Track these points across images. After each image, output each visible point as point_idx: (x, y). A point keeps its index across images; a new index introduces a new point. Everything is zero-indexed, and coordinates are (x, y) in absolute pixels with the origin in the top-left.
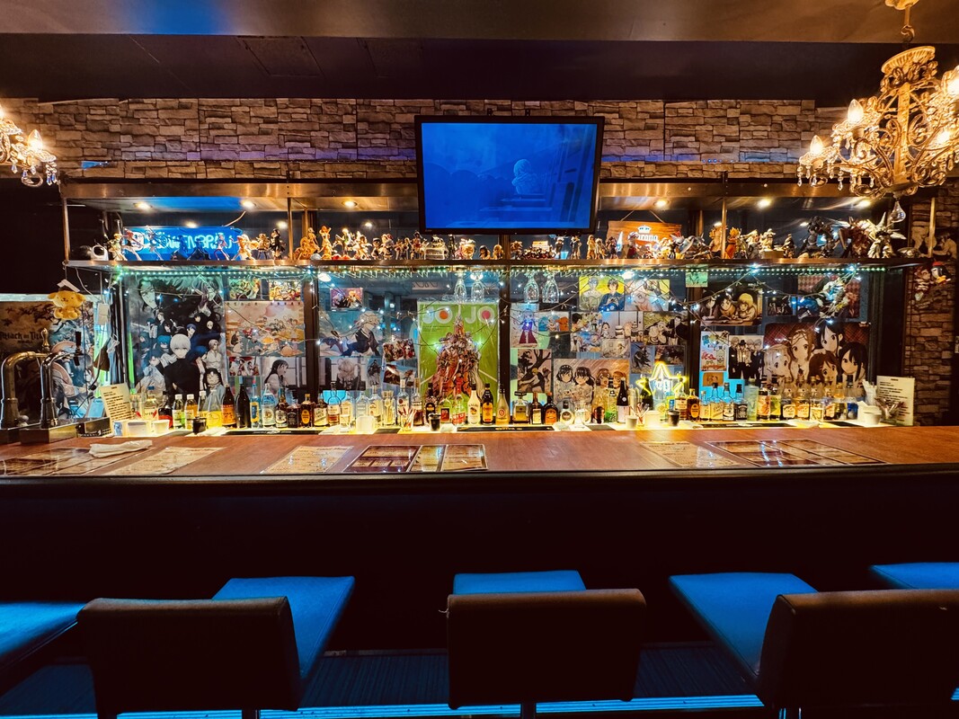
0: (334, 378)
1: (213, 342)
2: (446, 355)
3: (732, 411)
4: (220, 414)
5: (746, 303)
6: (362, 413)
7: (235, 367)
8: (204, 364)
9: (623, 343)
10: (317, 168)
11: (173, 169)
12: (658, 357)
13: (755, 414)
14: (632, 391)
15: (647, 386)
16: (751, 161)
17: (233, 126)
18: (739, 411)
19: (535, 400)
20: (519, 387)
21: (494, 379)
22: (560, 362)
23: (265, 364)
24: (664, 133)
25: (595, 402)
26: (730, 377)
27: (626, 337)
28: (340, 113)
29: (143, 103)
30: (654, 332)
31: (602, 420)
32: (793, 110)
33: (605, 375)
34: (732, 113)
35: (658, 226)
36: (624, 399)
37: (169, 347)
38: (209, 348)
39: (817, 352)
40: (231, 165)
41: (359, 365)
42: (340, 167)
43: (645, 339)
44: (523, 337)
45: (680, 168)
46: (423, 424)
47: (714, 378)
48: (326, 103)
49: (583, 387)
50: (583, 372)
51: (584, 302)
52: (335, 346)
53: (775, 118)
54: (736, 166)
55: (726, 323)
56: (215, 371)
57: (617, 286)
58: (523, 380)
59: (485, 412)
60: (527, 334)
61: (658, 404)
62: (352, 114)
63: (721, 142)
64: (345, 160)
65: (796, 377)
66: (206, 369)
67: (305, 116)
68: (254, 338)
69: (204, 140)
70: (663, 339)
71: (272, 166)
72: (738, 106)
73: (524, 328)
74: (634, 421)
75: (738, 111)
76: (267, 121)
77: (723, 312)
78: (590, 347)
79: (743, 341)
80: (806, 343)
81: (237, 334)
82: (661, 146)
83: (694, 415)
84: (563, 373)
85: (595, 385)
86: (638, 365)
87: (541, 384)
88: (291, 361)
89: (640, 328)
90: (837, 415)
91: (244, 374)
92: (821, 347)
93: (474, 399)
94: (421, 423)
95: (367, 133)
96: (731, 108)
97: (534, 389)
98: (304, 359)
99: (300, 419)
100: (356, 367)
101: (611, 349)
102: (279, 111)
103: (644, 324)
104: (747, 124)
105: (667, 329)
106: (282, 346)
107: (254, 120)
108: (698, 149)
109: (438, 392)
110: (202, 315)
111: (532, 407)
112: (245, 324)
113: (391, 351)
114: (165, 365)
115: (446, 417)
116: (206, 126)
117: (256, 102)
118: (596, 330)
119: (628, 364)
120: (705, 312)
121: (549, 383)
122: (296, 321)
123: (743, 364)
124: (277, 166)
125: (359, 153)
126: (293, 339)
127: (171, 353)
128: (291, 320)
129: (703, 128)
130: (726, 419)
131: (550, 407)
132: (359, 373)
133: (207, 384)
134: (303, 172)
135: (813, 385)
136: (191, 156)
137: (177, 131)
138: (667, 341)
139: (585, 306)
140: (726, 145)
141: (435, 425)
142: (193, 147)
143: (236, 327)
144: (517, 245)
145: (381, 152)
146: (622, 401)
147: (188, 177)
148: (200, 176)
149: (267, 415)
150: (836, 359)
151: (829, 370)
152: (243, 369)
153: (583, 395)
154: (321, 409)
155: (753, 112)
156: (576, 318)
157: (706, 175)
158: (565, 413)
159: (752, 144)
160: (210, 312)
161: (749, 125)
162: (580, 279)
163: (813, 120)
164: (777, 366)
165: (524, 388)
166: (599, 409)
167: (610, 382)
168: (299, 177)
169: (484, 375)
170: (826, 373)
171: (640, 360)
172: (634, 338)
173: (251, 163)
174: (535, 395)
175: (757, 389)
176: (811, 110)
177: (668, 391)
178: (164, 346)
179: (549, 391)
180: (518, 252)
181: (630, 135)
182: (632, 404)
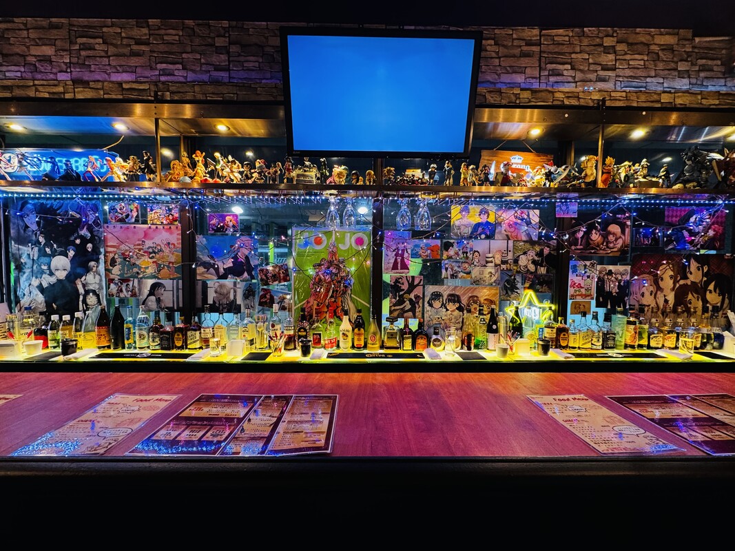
0: (210, 301)
1: (92, 264)
2: (320, 280)
3: (601, 340)
4: (94, 334)
5: (614, 234)
6: (235, 336)
7: (113, 287)
8: (84, 286)
9: (493, 271)
10: (187, 89)
11: (41, 88)
12: (527, 285)
13: (623, 344)
14: (501, 318)
15: (517, 314)
16: (628, 89)
17: (104, 47)
18: (608, 339)
19: (406, 325)
20: (391, 312)
21: (365, 303)
22: (431, 289)
23: (142, 286)
24: (540, 61)
25: (465, 328)
26: (597, 306)
27: (496, 265)
28: (212, 35)
29: (14, 22)
30: (523, 261)
31: (472, 346)
32: (669, 40)
33: (475, 302)
34: (608, 42)
35: (530, 156)
36: (494, 327)
37: (49, 268)
38: (88, 270)
39: (682, 282)
40: (99, 85)
41: (234, 287)
42: (210, 89)
43: (515, 268)
44: (396, 263)
45: (557, 95)
46: (295, 348)
47: (582, 306)
48: (198, 25)
49: (453, 313)
50: (454, 298)
51: (456, 231)
52: (212, 270)
53: (652, 47)
54: (613, 94)
55: (594, 253)
56: (94, 292)
57: (489, 214)
58: (394, 305)
59: (356, 338)
60: (399, 260)
61: (527, 331)
62: (224, 36)
63: (597, 71)
64: (216, 82)
65: (661, 307)
66: (85, 290)
67: (177, 38)
68: (133, 261)
69: (74, 60)
70: (532, 268)
71: (142, 87)
72: (615, 35)
73: (397, 255)
74: (504, 351)
75: (615, 39)
76: (138, 42)
77: (591, 242)
78: (461, 275)
79: (610, 271)
80: (672, 273)
81: (116, 256)
82: (536, 73)
83: (563, 343)
84: (434, 299)
85: (465, 312)
86: (507, 293)
87: (413, 310)
88: (168, 283)
89: (510, 256)
90: (703, 345)
91: (122, 295)
92: (686, 278)
93: (346, 325)
94: (292, 347)
95: (239, 55)
96: (607, 36)
97: (405, 315)
98: (180, 281)
99: (173, 342)
100: (232, 291)
101: (482, 276)
102: (151, 32)
103: (514, 253)
104: (623, 53)
105: (536, 258)
106: (159, 269)
107: (125, 41)
108: (574, 77)
109: (311, 316)
110: (82, 238)
111: (403, 333)
112: (123, 247)
113: (266, 276)
114: (45, 285)
115: (317, 342)
116: (77, 47)
117: (128, 23)
118: (467, 258)
119: (498, 291)
120: (574, 241)
121: (421, 309)
122: (174, 245)
123: (611, 293)
124: (146, 86)
125: (232, 75)
126: (170, 263)
127: (51, 274)
128: (169, 243)
129: (579, 56)
130: (594, 347)
131: (421, 333)
132: (235, 296)
133: (87, 305)
134: (172, 93)
135: (678, 315)
136: (61, 76)
137: (48, 51)
138: (536, 269)
139: (456, 235)
140: (602, 73)
141: (306, 351)
142: (64, 67)
143: (115, 249)
144: (389, 171)
145: (254, 75)
146: (492, 328)
147: (56, 97)
148: (68, 96)
149: (140, 337)
150: (700, 290)
151: (693, 301)
152: (121, 291)
153: (453, 321)
154: (193, 332)
155: (630, 41)
156: (447, 246)
157: (582, 102)
158: (436, 340)
159: (628, 73)
160: (89, 235)
161: (626, 54)
162: (452, 207)
163: (691, 50)
164: (643, 296)
165: (396, 314)
166: (469, 336)
167: (480, 310)
168: (169, 99)
169: (356, 301)
170: (690, 303)
171: (509, 288)
172: (504, 266)
173: (120, 84)
174: (406, 321)
175: (625, 319)
176: (688, 40)
177: (537, 318)
178: (45, 267)
179: (420, 316)
180: (390, 178)
181: (506, 63)
182: (502, 331)
